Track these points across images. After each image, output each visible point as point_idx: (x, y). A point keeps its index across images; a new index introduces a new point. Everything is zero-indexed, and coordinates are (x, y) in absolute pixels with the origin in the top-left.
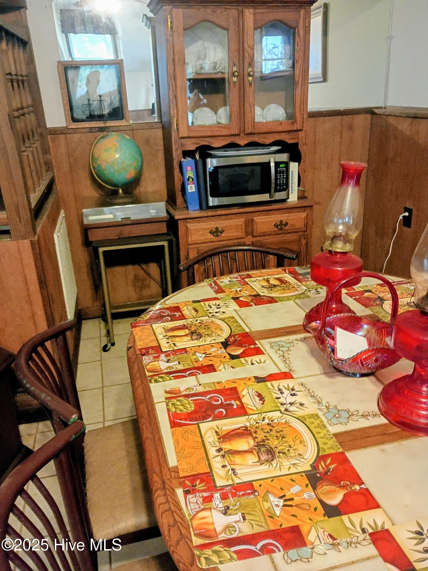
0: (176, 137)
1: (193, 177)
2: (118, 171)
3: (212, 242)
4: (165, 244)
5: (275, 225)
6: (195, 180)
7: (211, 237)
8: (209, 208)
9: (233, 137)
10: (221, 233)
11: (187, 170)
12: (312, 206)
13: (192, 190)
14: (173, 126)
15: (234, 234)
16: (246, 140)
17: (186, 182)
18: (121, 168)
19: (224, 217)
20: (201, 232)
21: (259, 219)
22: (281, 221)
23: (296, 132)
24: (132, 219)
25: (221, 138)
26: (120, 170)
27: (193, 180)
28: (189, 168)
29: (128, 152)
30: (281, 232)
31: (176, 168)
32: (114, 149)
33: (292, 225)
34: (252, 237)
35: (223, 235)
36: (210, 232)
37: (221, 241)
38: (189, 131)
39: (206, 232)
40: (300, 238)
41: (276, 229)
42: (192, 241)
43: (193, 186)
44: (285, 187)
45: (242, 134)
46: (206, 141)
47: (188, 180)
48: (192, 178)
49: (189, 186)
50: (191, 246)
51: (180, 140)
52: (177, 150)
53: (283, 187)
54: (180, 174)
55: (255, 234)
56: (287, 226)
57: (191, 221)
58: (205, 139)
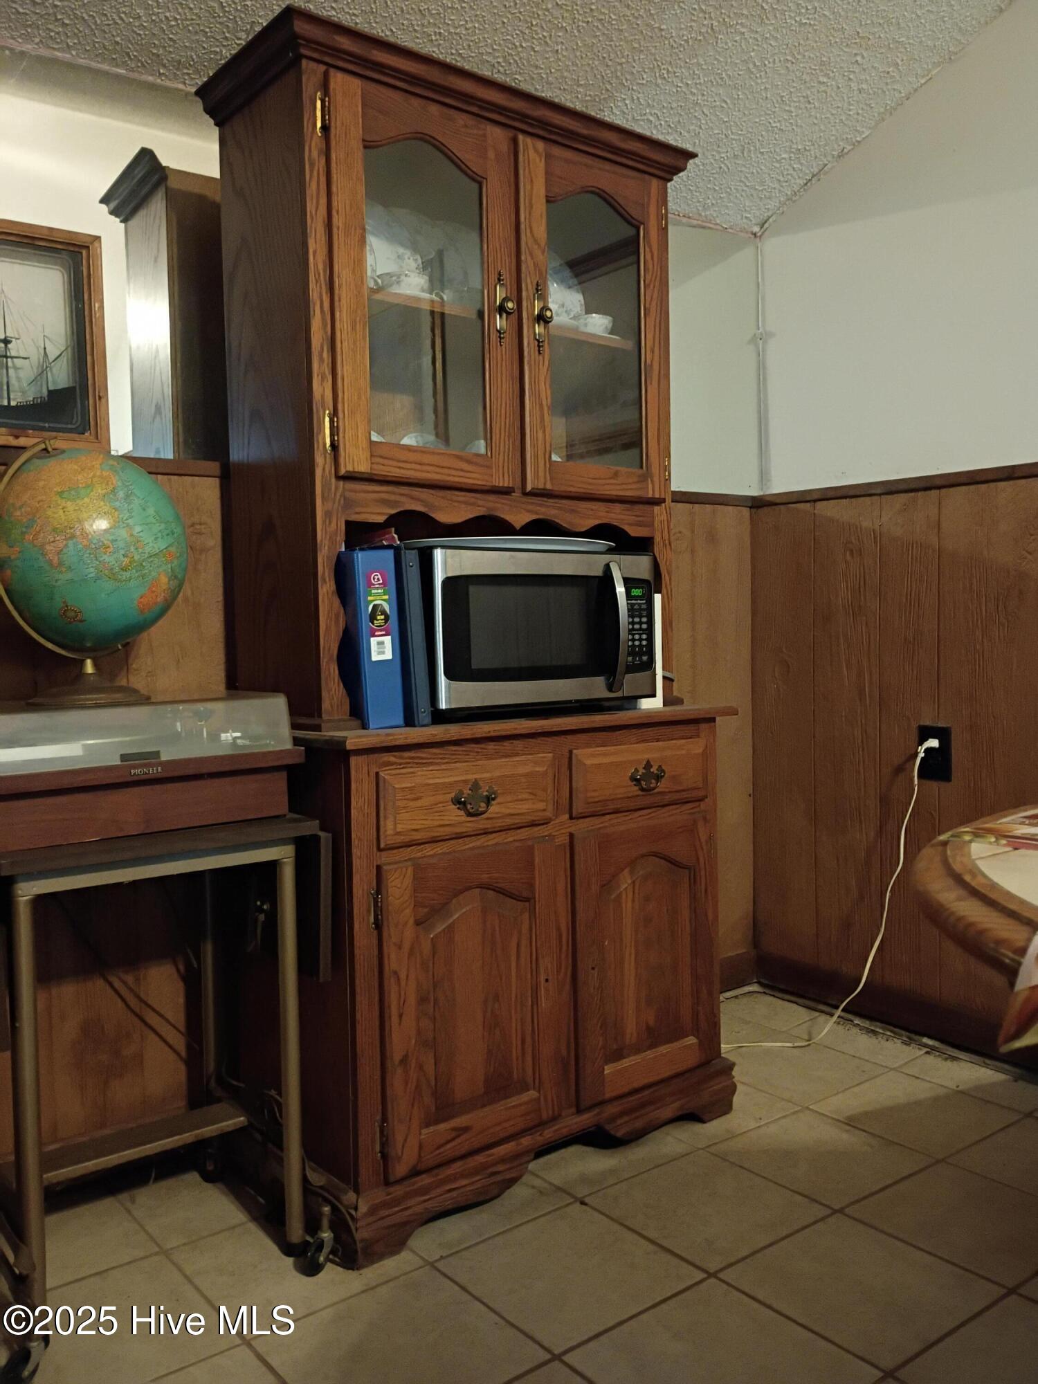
0: (327, 471)
1: (386, 607)
2: (113, 576)
3: (459, 836)
4: (283, 854)
5: (633, 779)
6: (394, 622)
7: (455, 815)
8: (440, 717)
9: (492, 497)
10: (488, 800)
11: (370, 585)
12: (713, 720)
13: (383, 653)
14: (319, 433)
15: (524, 807)
16: (529, 511)
17: (365, 624)
18: (126, 561)
19: (491, 746)
20: (426, 801)
21: (591, 756)
22: (648, 765)
23: (647, 507)
24: (164, 757)
25: (461, 496)
26: (124, 569)
27: (387, 619)
28: (377, 578)
29: (151, 511)
30: (648, 800)
31: (324, 580)
32: (100, 490)
33: (674, 778)
34: (571, 818)
35: (494, 809)
36: (457, 802)
37: (486, 832)
38: (372, 456)
39: (441, 798)
40: (695, 822)
41: (635, 790)
42: (398, 833)
43: (387, 640)
44: (645, 658)
45: (517, 494)
46: (418, 500)
47: (373, 617)
48: (383, 613)
49: (374, 641)
50: (396, 855)
51: (341, 483)
52: (328, 514)
53: (640, 659)
54: (337, 602)
55: (579, 807)
56: (663, 780)
57: (392, 759)
58: (416, 492)
